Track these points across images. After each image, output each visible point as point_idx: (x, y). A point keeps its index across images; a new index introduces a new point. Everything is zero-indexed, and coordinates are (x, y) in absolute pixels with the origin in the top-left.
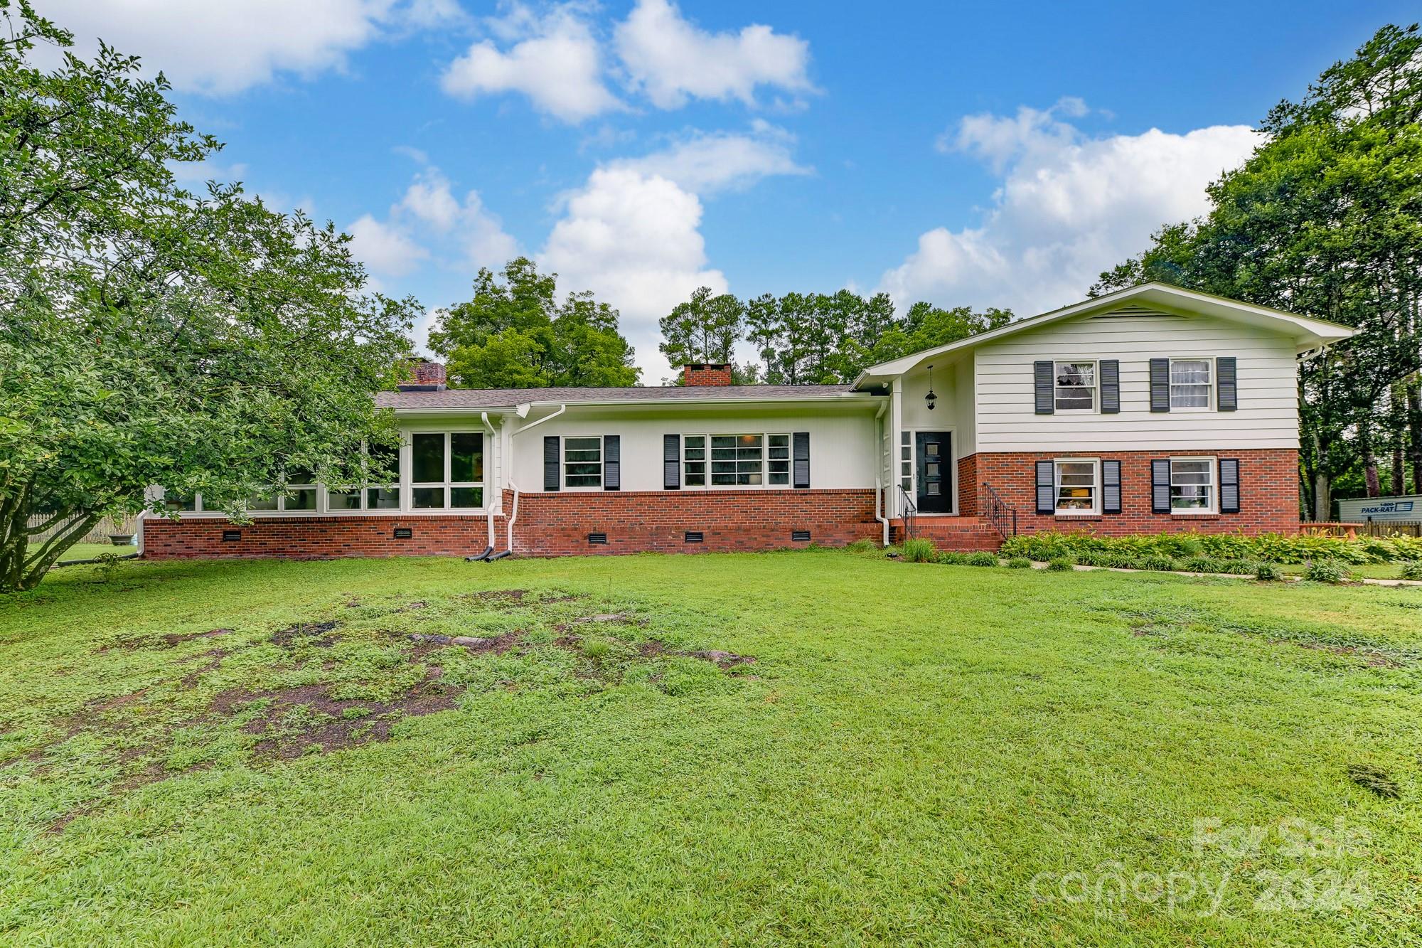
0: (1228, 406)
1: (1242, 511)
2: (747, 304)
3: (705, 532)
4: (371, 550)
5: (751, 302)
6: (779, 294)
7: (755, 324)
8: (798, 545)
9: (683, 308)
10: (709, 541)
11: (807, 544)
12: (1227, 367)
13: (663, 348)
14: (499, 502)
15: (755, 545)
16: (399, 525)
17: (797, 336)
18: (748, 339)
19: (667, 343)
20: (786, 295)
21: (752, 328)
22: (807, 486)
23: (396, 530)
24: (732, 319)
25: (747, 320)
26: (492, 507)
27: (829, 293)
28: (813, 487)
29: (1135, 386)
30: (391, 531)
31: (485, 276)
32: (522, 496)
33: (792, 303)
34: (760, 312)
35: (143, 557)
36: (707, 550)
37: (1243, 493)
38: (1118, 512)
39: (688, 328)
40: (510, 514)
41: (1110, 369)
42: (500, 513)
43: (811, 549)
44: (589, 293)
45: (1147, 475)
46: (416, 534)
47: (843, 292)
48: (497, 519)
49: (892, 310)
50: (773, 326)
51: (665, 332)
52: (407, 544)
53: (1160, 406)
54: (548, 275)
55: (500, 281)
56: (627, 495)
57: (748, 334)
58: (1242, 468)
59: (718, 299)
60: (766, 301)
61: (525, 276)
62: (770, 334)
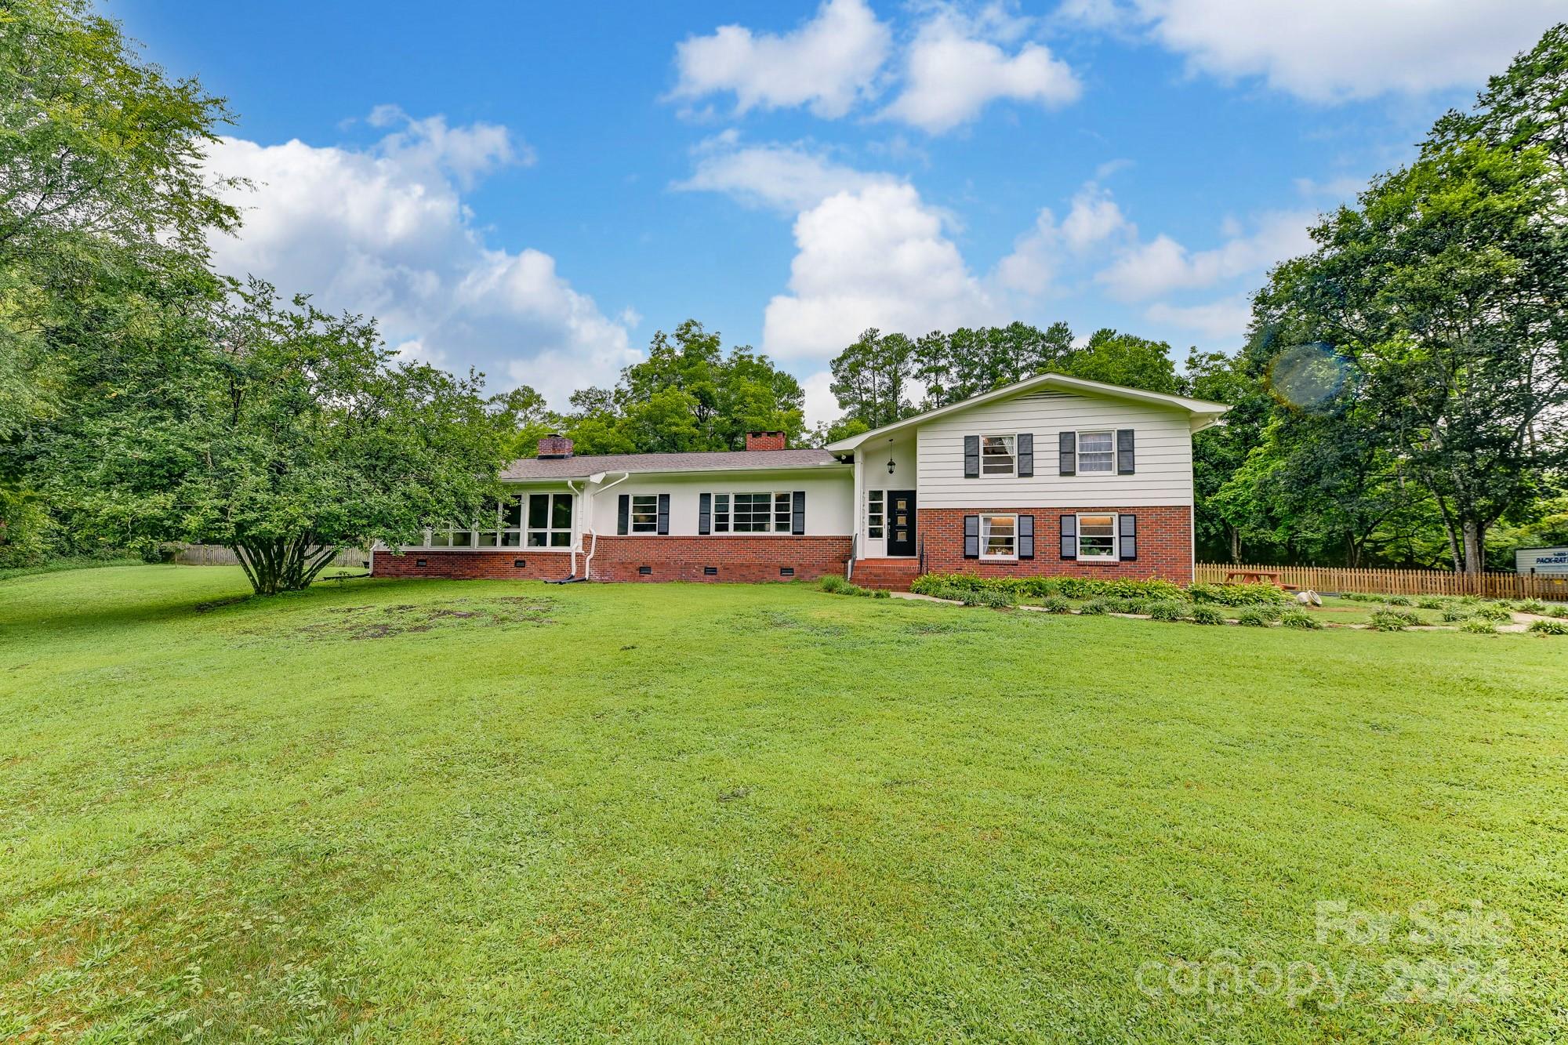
0: (1127, 470)
1: (1140, 559)
2: (915, 342)
3: (719, 567)
4: (501, 576)
5: (919, 340)
6: (948, 329)
7: (922, 361)
8: (784, 578)
9: (852, 350)
10: (720, 572)
11: (791, 579)
12: (1126, 437)
13: (833, 389)
14: (581, 543)
15: (753, 577)
16: (518, 558)
17: (966, 371)
18: (916, 377)
19: (836, 383)
20: (955, 331)
21: (919, 366)
22: (803, 533)
23: (516, 562)
24: (901, 357)
25: (915, 357)
26: (576, 546)
27: (1002, 326)
28: (806, 534)
29: (1046, 455)
30: (513, 562)
31: (660, 338)
32: (599, 538)
33: (962, 338)
34: (930, 348)
35: (372, 576)
36: (718, 581)
37: (1140, 543)
38: (1031, 558)
39: (855, 369)
40: (588, 551)
41: (1026, 440)
42: (580, 550)
43: (791, 583)
44: (748, 348)
45: (1057, 528)
46: (528, 564)
47: (1016, 324)
48: (578, 555)
49: (1071, 339)
50: (942, 362)
51: (835, 372)
52: (522, 571)
53: (1067, 472)
54: (712, 334)
55: (672, 342)
56: (672, 539)
57: (914, 372)
58: (1139, 523)
59: (886, 339)
60: (936, 337)
61: (694, 336)
62: (938, 371)
